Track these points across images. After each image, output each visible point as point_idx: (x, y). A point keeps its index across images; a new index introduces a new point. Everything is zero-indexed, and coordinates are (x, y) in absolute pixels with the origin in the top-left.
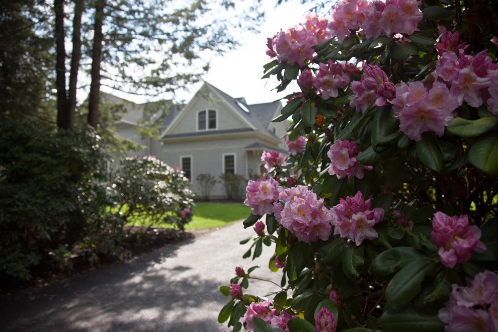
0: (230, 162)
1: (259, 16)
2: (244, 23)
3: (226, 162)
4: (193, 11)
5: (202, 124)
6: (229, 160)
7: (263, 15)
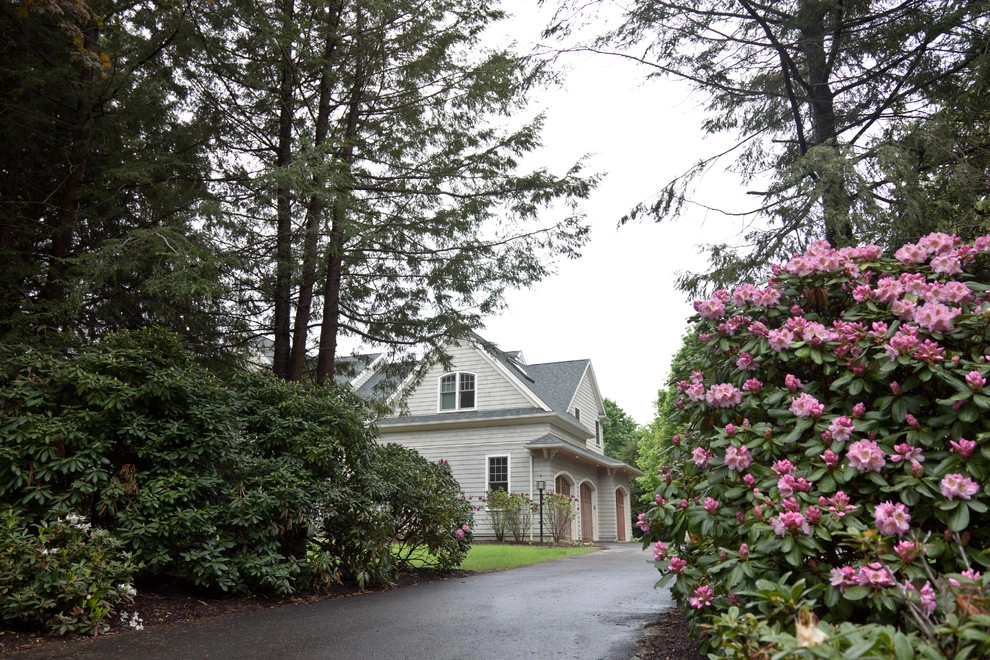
0: (498, 469)
1: (580, 232)
2: (556, 242)
3: (492, 470)
4: (464, 216)
5: (447, 398)
6: (498, 467)
7: (586, 231)
